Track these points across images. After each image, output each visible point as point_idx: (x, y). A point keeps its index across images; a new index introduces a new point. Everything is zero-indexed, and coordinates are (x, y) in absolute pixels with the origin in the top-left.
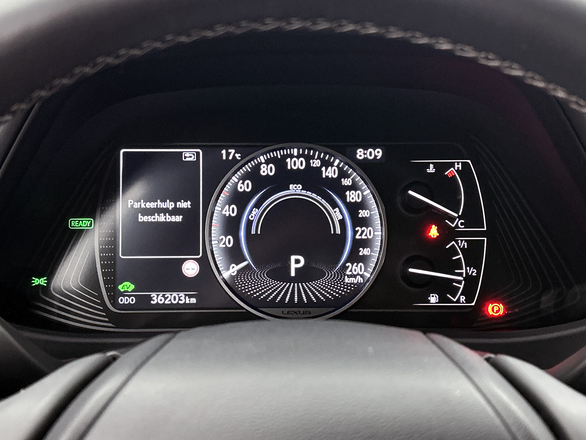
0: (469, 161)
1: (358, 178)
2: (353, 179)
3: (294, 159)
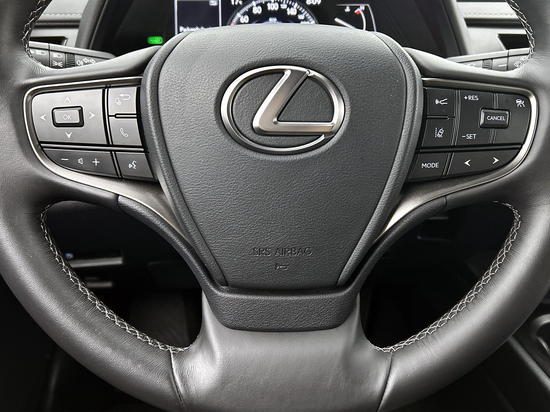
0: (368, 5)
1: (308, 15)
2: (305, 16)
3: (272, 4)
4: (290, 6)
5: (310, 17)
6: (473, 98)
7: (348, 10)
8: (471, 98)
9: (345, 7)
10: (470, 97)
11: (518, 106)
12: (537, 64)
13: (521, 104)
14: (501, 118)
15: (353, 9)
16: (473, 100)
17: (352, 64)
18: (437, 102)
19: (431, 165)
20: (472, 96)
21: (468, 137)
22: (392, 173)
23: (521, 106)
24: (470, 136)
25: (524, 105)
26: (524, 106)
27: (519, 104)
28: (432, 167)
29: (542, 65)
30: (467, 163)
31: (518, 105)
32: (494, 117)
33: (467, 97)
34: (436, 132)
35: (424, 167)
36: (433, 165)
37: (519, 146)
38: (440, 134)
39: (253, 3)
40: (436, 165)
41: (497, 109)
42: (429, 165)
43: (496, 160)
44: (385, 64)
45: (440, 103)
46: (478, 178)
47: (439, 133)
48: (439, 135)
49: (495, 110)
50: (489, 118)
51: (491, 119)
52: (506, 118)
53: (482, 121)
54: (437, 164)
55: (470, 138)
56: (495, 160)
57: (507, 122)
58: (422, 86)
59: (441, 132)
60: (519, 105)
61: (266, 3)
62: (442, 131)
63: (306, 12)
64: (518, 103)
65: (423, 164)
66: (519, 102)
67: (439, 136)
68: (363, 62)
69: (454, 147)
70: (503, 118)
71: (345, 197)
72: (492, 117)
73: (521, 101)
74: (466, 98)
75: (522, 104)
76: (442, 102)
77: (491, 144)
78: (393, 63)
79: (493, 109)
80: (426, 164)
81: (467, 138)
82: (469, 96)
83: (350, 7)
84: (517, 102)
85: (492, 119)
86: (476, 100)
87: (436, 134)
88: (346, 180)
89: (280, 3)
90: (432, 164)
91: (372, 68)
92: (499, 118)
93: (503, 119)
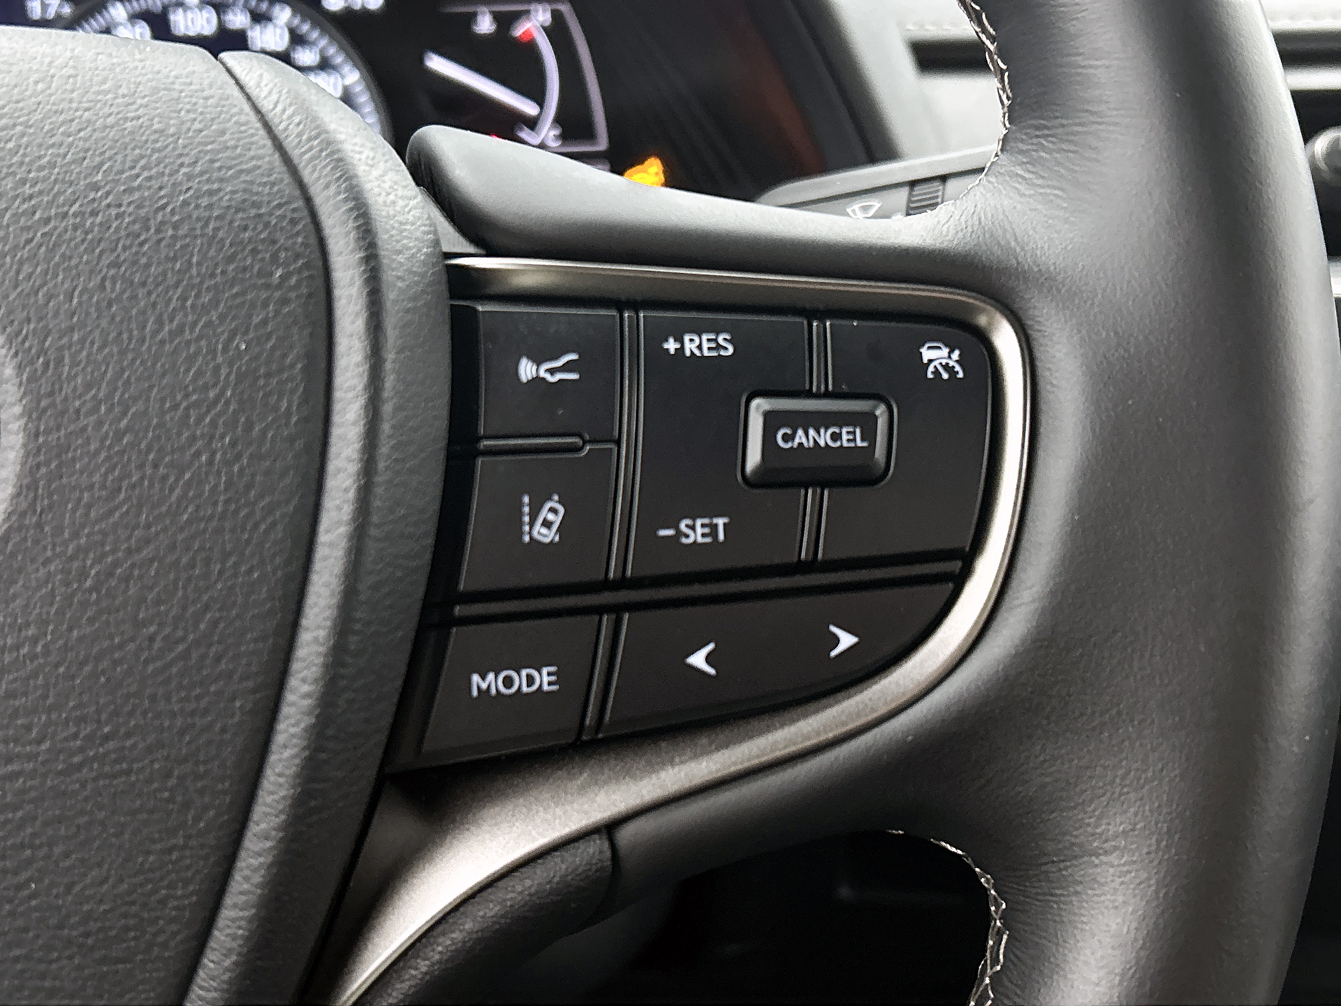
0: (564, 8)
1: (332, 51)
2: (322, 51)
3: (190, 15)
4: (259, 18)
5: (339, 59)
6: (705, 345)
7: (485, 25)
8: (700, 347)
9: (472, 17)
10: (691, 340)
11: (930, 376)
12: (1022, 177)
13: (946, 367)
14: (845, 437)
15: (505, 21)
16: (706, 353)
17: (31, 197)
18: (527, 370)
19: (520, 680)
20: (705, 337)
21: (687, 536)
22: (280, 738)
23: (945, 376)
24: (699, 530)
25: (958, 368)
26: (961, 375)
27: (936, 363)
28: (525, 689)
29: (1040, 182)
30: (698, 660)
31: (931, 369)
32: (812, 432)
33: (680, 340)
34: (527, 519)
35: (484, 693)
36: (530, 680)
37: (957, 565)
38: (547, 524)
39: (112, 10)
40: (545, 679)
41: (827, 395)
42: (508, 682)
43: (847, 640)
44: (211, 193)
45: (542, 374)
46: (769, 729)
47: (540, 520)
48: (544, 531)
49: (818, 396)
50: (786, 438)
51: (797, 441)
52: (869, 435)
53: (754, 457)
54: (549, 674)
55: (700, 540)
56: (837, 641)
57: (880, 452)
58: (447, 295)
59: (551, 517)
60: (936, 372)
61: (165, 9)
62: (553, 512)
63: (323, 42)
64: (930, 361)
65: (476, 678)
66: (936, 356)
67: (547, 536)
68: (96, 187)
69: (623, 583)
70: (854, 433)
71: (30, 880)
72: (800, 432)
73: (945, 351)
74: (671, 346)
75: (951, 363)
76: (552, 371)
77: (806, 562)
78: (255, 189)
79: (809, 394)
80: (491, 676)
81: (684, 540)
82: (687, 338)
83: (497, 17)
84: (927, 354)
85: (801, 444)
86: (723, 353)
87: (527, 528)
88: (23, 791)
89: (220, 9)
90: (524, 672)
91: (143, 212)
92: (836, 437)
93: (854, 440)
